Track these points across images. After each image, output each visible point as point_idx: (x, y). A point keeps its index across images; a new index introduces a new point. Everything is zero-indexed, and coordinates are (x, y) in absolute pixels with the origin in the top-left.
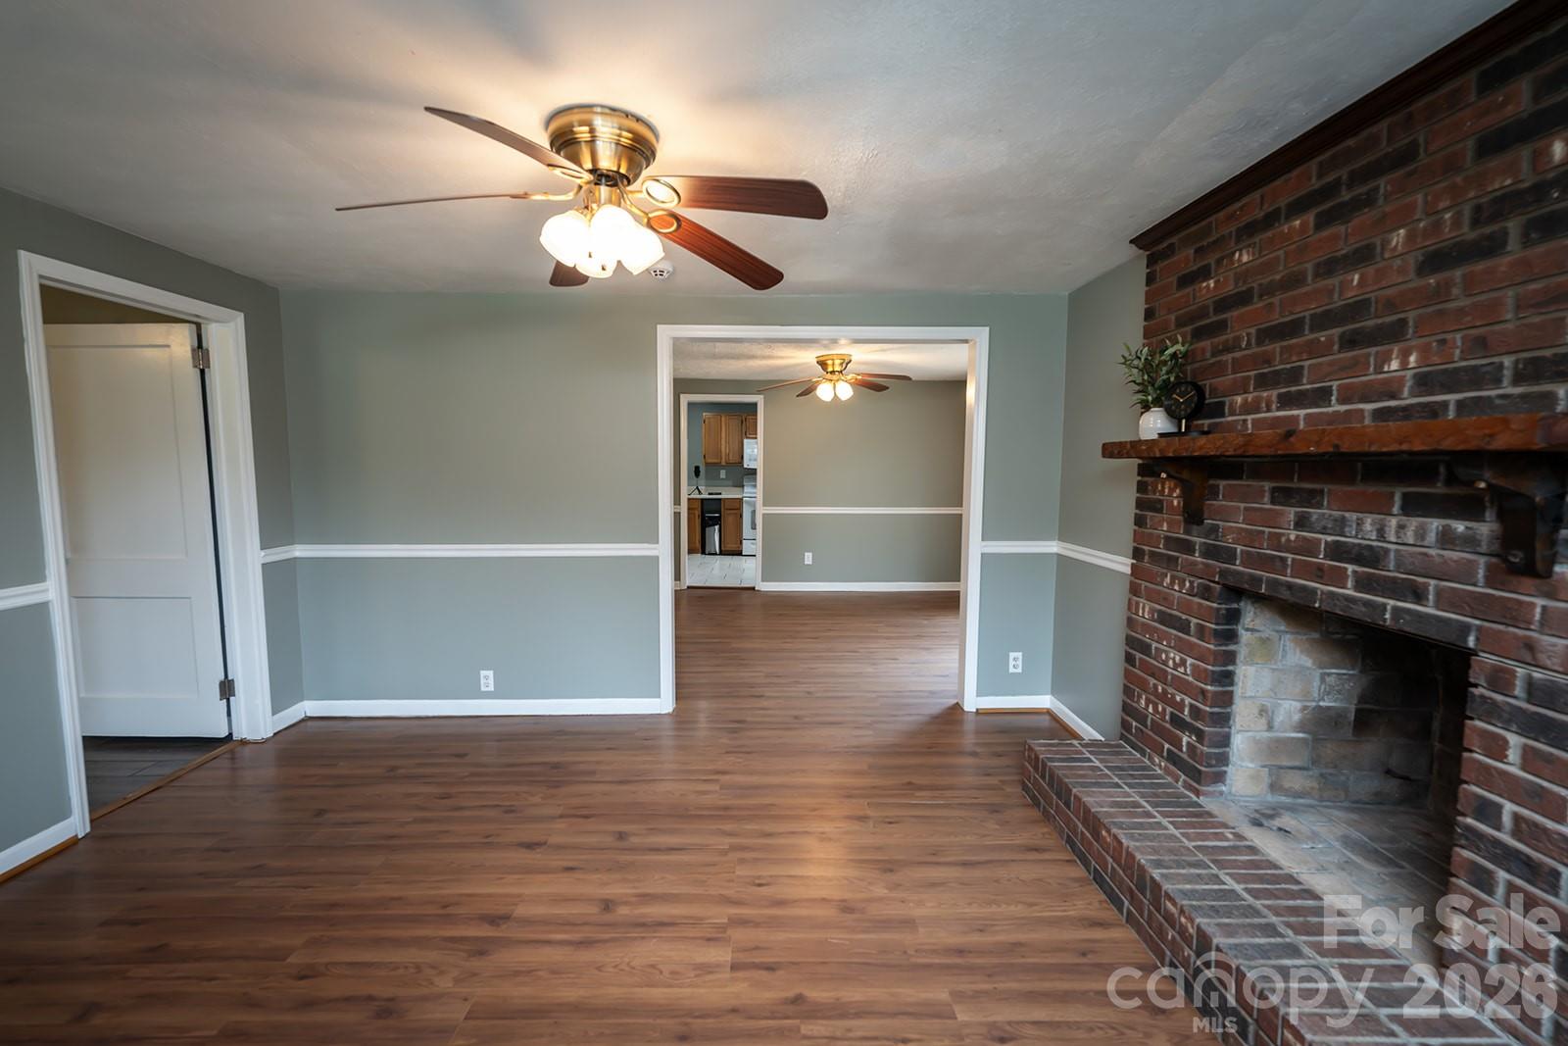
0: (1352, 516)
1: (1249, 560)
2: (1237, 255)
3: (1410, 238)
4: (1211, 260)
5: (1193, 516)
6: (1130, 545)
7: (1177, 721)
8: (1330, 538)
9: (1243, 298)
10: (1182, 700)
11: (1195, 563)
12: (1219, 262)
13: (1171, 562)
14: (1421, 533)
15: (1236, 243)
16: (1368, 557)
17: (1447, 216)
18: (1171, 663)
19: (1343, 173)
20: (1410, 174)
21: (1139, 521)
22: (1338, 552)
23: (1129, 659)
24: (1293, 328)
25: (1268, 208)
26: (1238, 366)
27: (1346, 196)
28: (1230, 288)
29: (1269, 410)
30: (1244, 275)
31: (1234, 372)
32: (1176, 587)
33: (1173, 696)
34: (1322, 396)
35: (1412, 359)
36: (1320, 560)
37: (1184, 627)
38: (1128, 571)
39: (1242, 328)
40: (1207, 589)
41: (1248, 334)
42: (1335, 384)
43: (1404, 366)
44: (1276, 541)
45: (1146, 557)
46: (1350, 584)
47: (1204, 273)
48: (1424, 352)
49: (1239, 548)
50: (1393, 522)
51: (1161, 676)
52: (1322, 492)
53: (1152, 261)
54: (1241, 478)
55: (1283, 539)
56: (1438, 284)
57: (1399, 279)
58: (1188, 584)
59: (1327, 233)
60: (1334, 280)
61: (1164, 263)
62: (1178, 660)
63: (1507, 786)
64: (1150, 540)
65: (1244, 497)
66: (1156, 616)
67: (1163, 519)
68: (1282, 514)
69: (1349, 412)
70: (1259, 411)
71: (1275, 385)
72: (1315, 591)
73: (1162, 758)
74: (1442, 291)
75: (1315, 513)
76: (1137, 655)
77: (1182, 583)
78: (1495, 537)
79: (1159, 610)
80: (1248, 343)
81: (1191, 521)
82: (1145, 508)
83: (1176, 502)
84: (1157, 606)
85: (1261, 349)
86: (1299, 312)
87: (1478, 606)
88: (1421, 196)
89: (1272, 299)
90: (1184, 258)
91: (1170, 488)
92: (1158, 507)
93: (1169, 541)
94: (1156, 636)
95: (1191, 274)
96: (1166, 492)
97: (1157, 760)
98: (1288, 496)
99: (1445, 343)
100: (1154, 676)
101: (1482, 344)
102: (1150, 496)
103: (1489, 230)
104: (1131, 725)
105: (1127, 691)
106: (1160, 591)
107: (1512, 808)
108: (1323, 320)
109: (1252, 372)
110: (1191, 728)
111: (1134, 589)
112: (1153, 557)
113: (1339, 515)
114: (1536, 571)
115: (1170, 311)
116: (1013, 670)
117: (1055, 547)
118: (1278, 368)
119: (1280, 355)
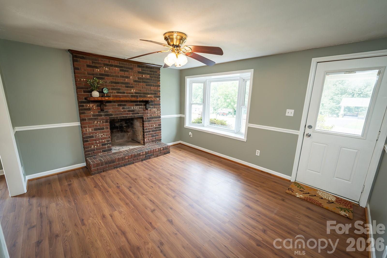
0: (130, 107)
1: (115, 115)
2: (104, 68)
3: (133, 78)
7: (104, 145)
9: (108, 75)
10: (105, 141)
11: (103, 118)
12: (100, 67)
13: (95, 119)
15: (104, 66)
16: (133, 111)
17: (136, 77)
18: (100, 136)
19: (123, 66)
20: (132, 71)
21: (81, 113)
22: (129, 111)
23: (84, 141)
24: (118, 83)
25: (111, 64)
27: (124, 69)
28: (103, 73)
29: (115, 93)
30: (106, 71)
31: (106, 86)
32: (99, 123)
33: (102, 141)
34: (124, 93)
35: (134, 90)
36: (127, 112)
37: (103, 129)
38: (79, 124)
39: (108, 80)
40: (107, 121)
41: (109, 82)
42: (125, 91)
43: (134, 91)
44: (120, 111)
46: (131, 114)
47: (97, 67)
49: (113, 113)
50: (135, 107)
51: (99, 139)
52: (126, 104)
54: (111, 103)
55: (121, 111)
57: (132, 82)
58: (102, 122)
59: (122, 72)
60: (124, 79)
61: (81, 60)
62: (102, 135)
63: (147, 126)
64: (87, 116)
65: (113, 106)
66: (93, 130)
67: (91, 112)
68: (120, 108)
69: (128, 95)
70: (113, 93)
71: (116, 90)
72: (127, 116)
73: (101, 153)
74: (136, 84)
75: (125, 107)
76: (89, 139)
77: (100, 122)
78: (144, 107)
79: (94, 129)
80: (109, 83)
81: (101, 111)
82: (82, 110)
83: (95, 108)
84: (93, 128)
85: (112, 84)
86: (119, 81)
87: (143, 113)
88: (133, 74)
89: (113, 78)
90: (89, 62)
91: (92, 106)
92: (89, 109)
93: (94, 115)
94: (94, 134)
95: (92, 66)
96: (91, 106)
97: (100, 154)
98: (120, 105)
99: (137, 90)
100: (96, 141)
101: (140, 90)
102: (84, 108)
103: (139, 80)
104: (89, 153)
105: (85, 148)
106: (93, 125)
107: (147, 128)
108: (122, 83)
109: (111, 87)
110: (108, 144)
111: (83, 127)
112: (89, 119)
113: (128, 107)
114: (148, 109)
115: (85, 70)
116: (24, 173)
117: (16, 129)
118: (116, 88)
119: (115, 86)
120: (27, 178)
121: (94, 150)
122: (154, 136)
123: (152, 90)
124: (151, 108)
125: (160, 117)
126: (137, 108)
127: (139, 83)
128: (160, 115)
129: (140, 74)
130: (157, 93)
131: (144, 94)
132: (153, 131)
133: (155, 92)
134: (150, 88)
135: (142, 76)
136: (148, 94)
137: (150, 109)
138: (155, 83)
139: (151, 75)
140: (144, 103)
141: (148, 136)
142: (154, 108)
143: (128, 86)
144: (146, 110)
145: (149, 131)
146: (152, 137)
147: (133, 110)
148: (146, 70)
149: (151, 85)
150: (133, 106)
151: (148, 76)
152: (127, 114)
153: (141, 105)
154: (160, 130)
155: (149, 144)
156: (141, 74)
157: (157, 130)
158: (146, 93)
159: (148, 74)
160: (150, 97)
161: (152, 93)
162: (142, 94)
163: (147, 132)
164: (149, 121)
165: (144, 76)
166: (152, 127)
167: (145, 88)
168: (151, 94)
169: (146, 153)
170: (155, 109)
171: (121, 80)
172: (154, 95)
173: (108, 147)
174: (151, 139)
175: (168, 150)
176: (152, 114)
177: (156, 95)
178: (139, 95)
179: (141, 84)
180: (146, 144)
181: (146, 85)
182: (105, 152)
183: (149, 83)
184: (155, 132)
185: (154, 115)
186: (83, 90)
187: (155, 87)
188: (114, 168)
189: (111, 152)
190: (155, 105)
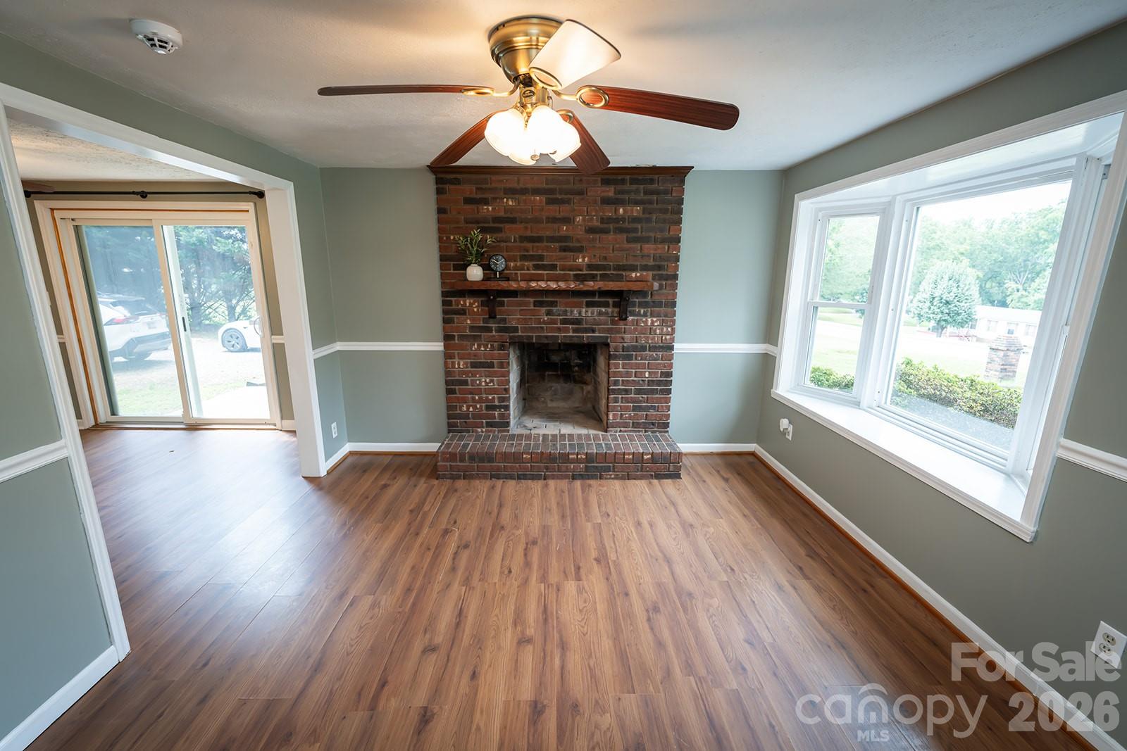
0: (569, 309)
1: (525, 330)
2: (505, 200)
3: (584, 220)
4: (489, 196)
5: (492, 316)
6: (441, 337)
7: (491, 407)
8: (561, 317)
9: (512, 221)
10: (494, 398)
11: (494, 336)
12: (495, 199)
13: (475, 338)
14: (593, 313)
15: (505, 194)
16: (577, 322)
17: (594, 218)
18: (483, 384)
19: (557, 187)
20: (583, 199)
21: (445, 321)
22: (565, 322)
23: (449, 392)
24: (539, 239)
25: (521, 186)
26: (509, 249)
27: (559, 196)
28: (502, 214)
29: (528, 270)
30: (510, 210)
31: (507, 252)
32: (483, 349)
33: (487, 397)
34: (554, 267)
35: (586, 259)
36: (559, 325)
37: (491, 365)
38: (442, 348)
39: (512, 233)
40: (503, 346)
41: (514, 237)
42: (558, 263)
43: (584, 260)
44: (539, 321)
45: (456, 338)
46: (571, 331)
47: (485, 202)
48: (590, 259)
49: (519, 326)
50: (584, 310)
51: (479, 392)
52: (557, 302)
53: (438, 181)
54: (517, 297)
55: (542, 320)
56: (593, 238)
57: (580, 233)
58: (489, 346)
59: (551, 207)
60: (556, 226)
61: (452, 187)
62: (488, 380)
63: (620, 374)
64: (457, 329)
65: (520, 305)
66: (469, 365)
67: (467, 318)
68: (539, 310)
69: (565, 274)
70: (524, 270)
71: (531, 260)
72: (558, 337)
73: (483, 427)
74: (594, 240)
75: (555, 309)
76: (457, 387)
77: (486, 346)
78: (613, 312)
79: (471, 362)
80: (515, 241)
81: (490, 317)
82: (449, 314)
83: (475, 310)
84: (469, 361)
85: (522, 244)
86: (541, 234)
87: (609, 331)
88: (585, 208)
89: (526, 225)
90: (469, 190)
91: (470, 303)
92: (462, 312)
93: (472, 328)
94: (470, 375)
95: (474, 199)
96: (468, 304)
97: (479, 430)
98: (540, 304)
99: (595, 256)
100: (471, 393)
101: (605, 258)
102: (454, 307)
103: (605, 226)
104: (456, 422)
105: (449, 408)
106: (470, 353)
107: (621, 379)
108: (552, 239)
109: (518, 254)
110: (500, 407)
111: (448, 355)
112: (462, 337)
113: (564, 309)
114: (626, 319)
115: (459, 213)
116: (334, 436)
117: (339, 346)
118: (531, 253)
119: (531, 248)
120: (348, 447)
121: (466, 416)
122: (639, 409)
123: (649, 256)
124: (639, 314)
125: (672, 348)
126: (589, 314)
127: (604, 236)
128: (673, 340)
129: (607, 207)
130: (666, 263)
131: (619, 270)
132: (639, 392)
133: (657, 263)
134: (639, 248)
135: (616, 211)
136: (634, 268)
137: (636, 318)
138: (662, 230)
139: (648, 206)
140: (616, 300)
141: (620, 406)
142: (652, 316)
143: (568, 246)
144: (622, 322)
145: (627, 391)
146: (633, 410)
147: (577, 319)
148: (628, 192)
149: (646, 240)
150: (579, 306)
151: (637, 210)
152: (559, 330)
153: (606, 305)
154: (669, 391)
155: (620, 431)
156: (613, 207)
157: (653, 392)
158: (624, 266)
159: (637, 203)
160: (637, 280)
161: (646, 265)
162: (610, 270)
163: (619, 391)
164: (629, 357)
165: (621, 210)
166: (636, 377)
167: (621, 250)
168: (645, 268)
169: (590, 458)
170: (655, 319)
171: (547, 230)
172: (655, 273)
173: (502, 416)
174: (630, 418)
175: (672, 468)
176: (642, 336)
177: (660, 272)
178: (601, 275)
179: (611, 236)
180: (611, 431)
181: (629, 241)
182: (492, 426)
183: (640, 233)
184: (646, 396)
185: (647, 338)
186: (452, 263)
187: (660, 246)
188: (492, 477)
189: (508, 431)
190: (653, 307)
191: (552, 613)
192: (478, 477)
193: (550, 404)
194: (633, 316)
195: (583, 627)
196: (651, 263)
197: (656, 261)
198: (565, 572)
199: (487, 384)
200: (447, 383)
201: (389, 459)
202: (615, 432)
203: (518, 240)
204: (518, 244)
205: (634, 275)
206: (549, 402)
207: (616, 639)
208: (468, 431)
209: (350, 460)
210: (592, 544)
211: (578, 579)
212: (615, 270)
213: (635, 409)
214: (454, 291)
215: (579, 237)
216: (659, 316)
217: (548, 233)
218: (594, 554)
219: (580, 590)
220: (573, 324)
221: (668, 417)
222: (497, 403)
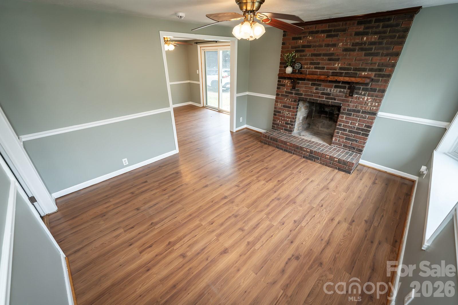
0: (326, 88)
1: (305, 95)
2: (308, 37)
3: (343, 45)
4: (302, 36)
5: (294, 88)
6: (276, 93)
7: (287, 123)
8: (321, 91)
9: (309, 46)
10: (288, 120)
11: (293, 96)
12: (304, 37)
13: (287, 96)
14: (337, 91)
15: (309, 34)
16: (329, 94)
17: (349, 43)
18: (286, 114)
19: (333, 28)
20: (344, 34)
21: (278, 88)
22: (323, 94)
23: (275, 115)
24: (319, 55)
25: (316, 29)
26: (306, 59)
27: (333, 33)
28: (306, 44)
29: (312, 69)
30: (309, 42)
31: (305, 61)
32: (288, 101)
33: (286, 120)
34: (323, 68)
35: (340, 65)
36: (320, 95)
37: (290, 108)
38: (275, 98)
39: (308, 52)
40: (294, 100)
41: (309, 54)
42: (326, 66)
43: (338, 65)
44: (311, 92)
45: (280, 95)
46: (324, 98)
47: (300, 38)
48: (342, 65)
49: (303, 93)
50: (333, 89)
51: (284, 117)
52: (321, 84)
54: (305, 81)
55: (313, 92)
57: (340, 51)
58: (291, 100)
59: (328, 39)
60: (328, 48)
62: (288, 113)
63: (343, 122)
64: (281, 92)
65: (305, 84)
66: (282, 106)
67: (285, 88)
68: (313, 87)
69: (327, 71)
70: (310, 69)
71: (314, 65)
72: (318, 100)
73: (283, 130)
74: (346, 55)
75: (319, 87)
76: (277, 114)
77: (289, 100)
78: (347, 92)
79: (284, 105)
81: (292, 88)
82: (280, 85)
83: (288, 85)
84: (283, 104)
85: (312, 57)
86: (321, 52)
87: (343, 100)
88: (345, 38)
89: (315, 48)
91: (287, 82)
92: (284, 85)
93: (286, 92)
94: (282, 110)
95: (297, 37)
96: (286, 82)
97: (282, 131)
98: (314, 85)
99: (344, 63)
100: (281, 117)
101: (350, 65)
102: (281, 83)
103: (354, 47)
104: (275, 126)
105: (274, 120)
106: (284, 102)
107: (343, 124)
108: (325, 55)
109: (309, 62)
110: (290, 124)
111: (276, 102)
112: (282, 95)
113: (324, 88)
114: (352, 96)
115: (290, 44)
116: (241, 121)
117: (247, 93)
118: (315, 61)
119: (316, 60)
120: (245, 126)
121: (278, 124)
122: (348, 139)
123: (375, 64)
124: (361, 94)
125: (375, 114)
126: (334, 91)
127: (352, 53)
128: (377, 110)
129: (357, 37)
130: (386, 68)
131: (356, 71)
132: (350, 131)
133: (379, 68)
134: (371, 59)
135: (362, 38)
136: (364, 70)
138: (388, 49)
139: (383, 35)
140: (350, 86)
141: (339, 136)
142: (368, 96)
143: (332, 58)
144: (350, 97)
145: (344, 130)
146: (345, 139)
149: (376, 54)
150: (331, 87)
151: (375, 38)
153: (344, 88)
154: (367, 135)
155: (337, 147)
156: (361, 37)
157: (358, 133)
158: (359, 68)
159: (376, 33)
160: (365, 77)
161: (372, 69)
162: (351, 70)
163: (341, 129)
164: (350, 115)
165: (365, 38)
166: (351, 124)
167: (360, 60)
168: (371, 70)
170: (369, 98)
171: (323, 50)
172: (376, 73)
173: (290, 127)
174: (343, 142)
175: (347, 168)
176: (360, 105)
177: (380, 73)
178: (345, 73)
179: (356, 53)
180: (332, 146)
181: (365, 55)
182: (286, 130)
183: (373, 51)
184: (353, 134)
185: (362, 107)
186: (284, 65)
187: (384, 58)
188: (276, 147)
189: (291, 134)
190: (370, 91)
191: (250, 185)
192: (272, 146)
193: (320, 129)
194: (358, 95)
195: (254, 191)
196: (376, 67)
197: (379, 67)
198: (265, 179)
199: (287, 114)
200: (275, 111)
201: (254, 132)
202: (334, 147)
203: (310, 55)
204: (310, 57)
205: (363, 74)
206: (320, 128)
207: (258, 198)
208: (278, 130)
209: (245, 130)
210: (283, 176)
211: (267, 182)
212: (353, 70)
213: (346, 139)
214: (282, 76)
215: (338, 53)
216: (372, 96)
217: (324, 52)
218: (280, 179)
219: (264, 184)
220: (326, 95)
221: (363, 147)
222: (289, 122)
